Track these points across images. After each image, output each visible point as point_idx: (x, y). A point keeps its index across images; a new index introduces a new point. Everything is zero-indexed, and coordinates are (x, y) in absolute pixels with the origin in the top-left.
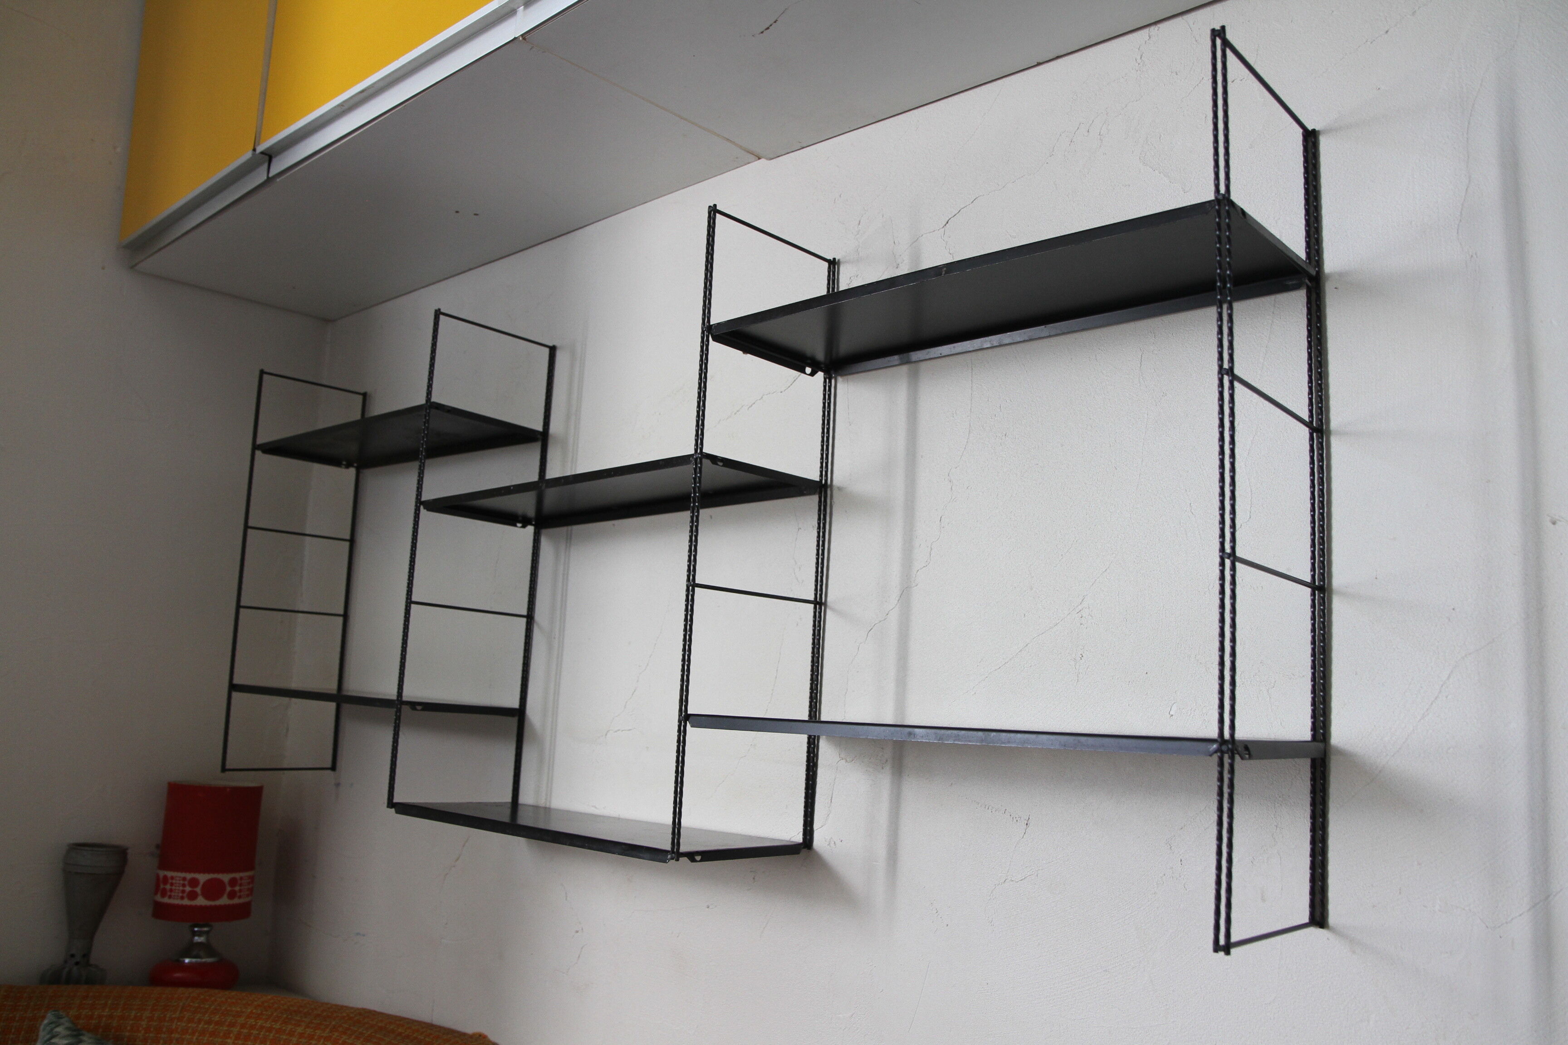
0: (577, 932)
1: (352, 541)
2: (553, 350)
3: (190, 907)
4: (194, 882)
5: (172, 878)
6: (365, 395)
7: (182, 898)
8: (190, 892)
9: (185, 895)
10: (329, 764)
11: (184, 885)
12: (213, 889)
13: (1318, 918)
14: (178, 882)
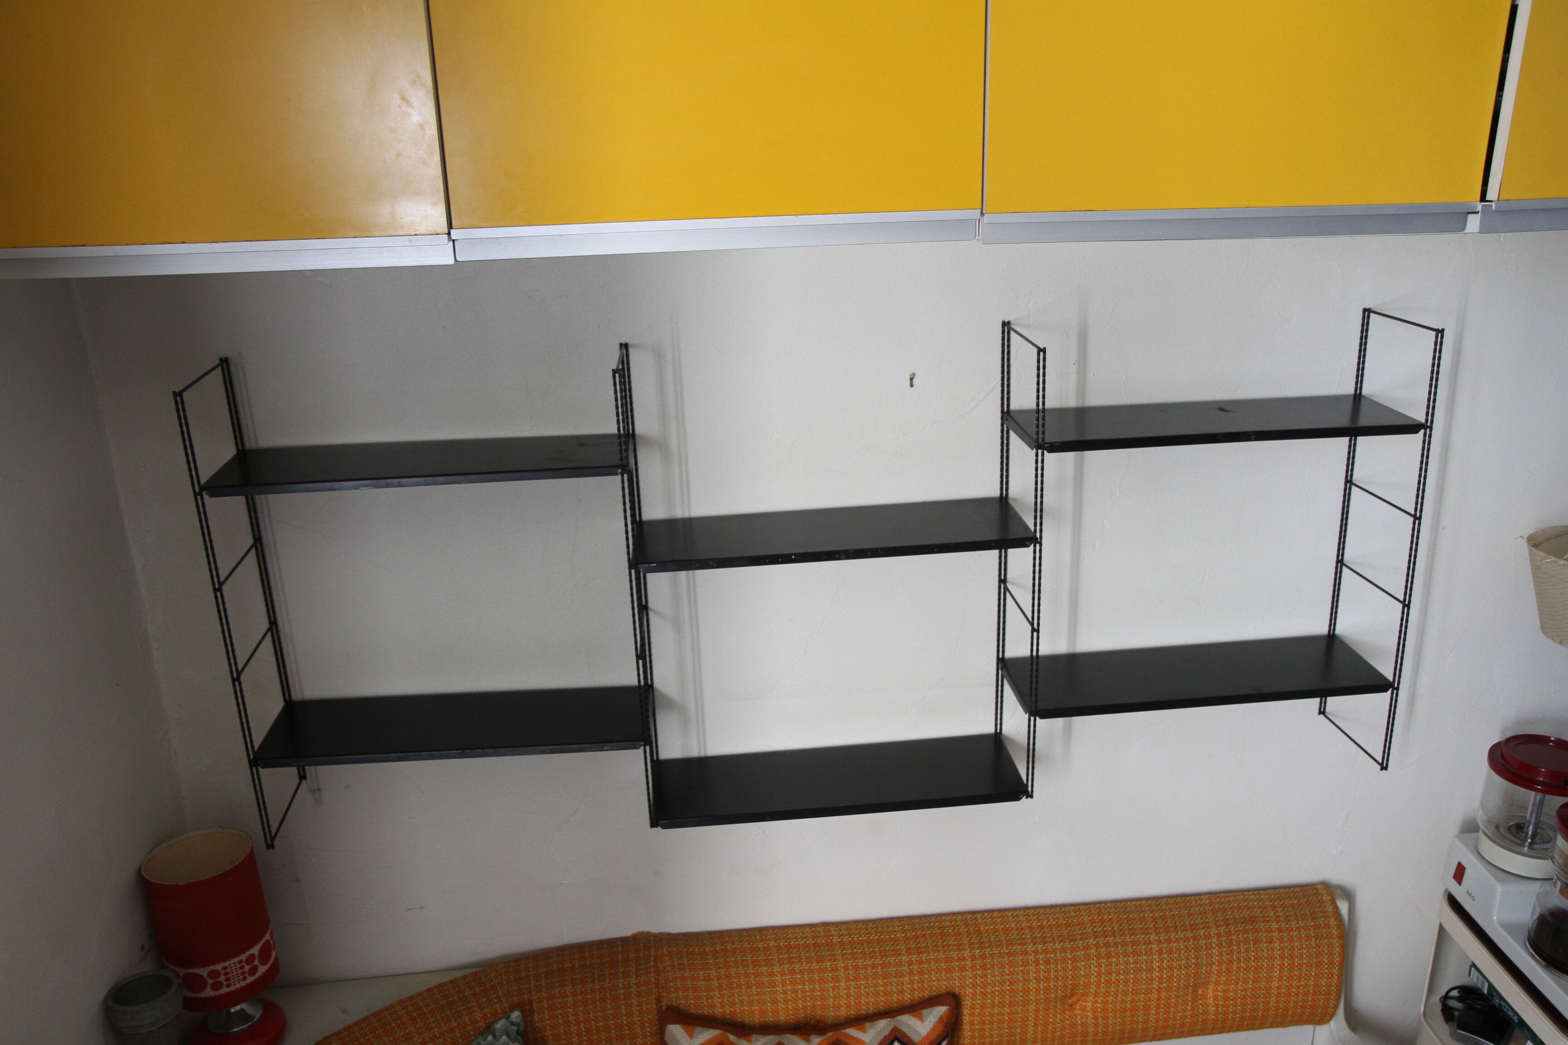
1: (258, 540)
2: (623, 346)
4: (250, 959)
5: (225, 968)
7: (244, 979)
8: (249, 969)
9: (246, 975)
11: (242, 968)
13: (1322, 709)
14: (234, 968)
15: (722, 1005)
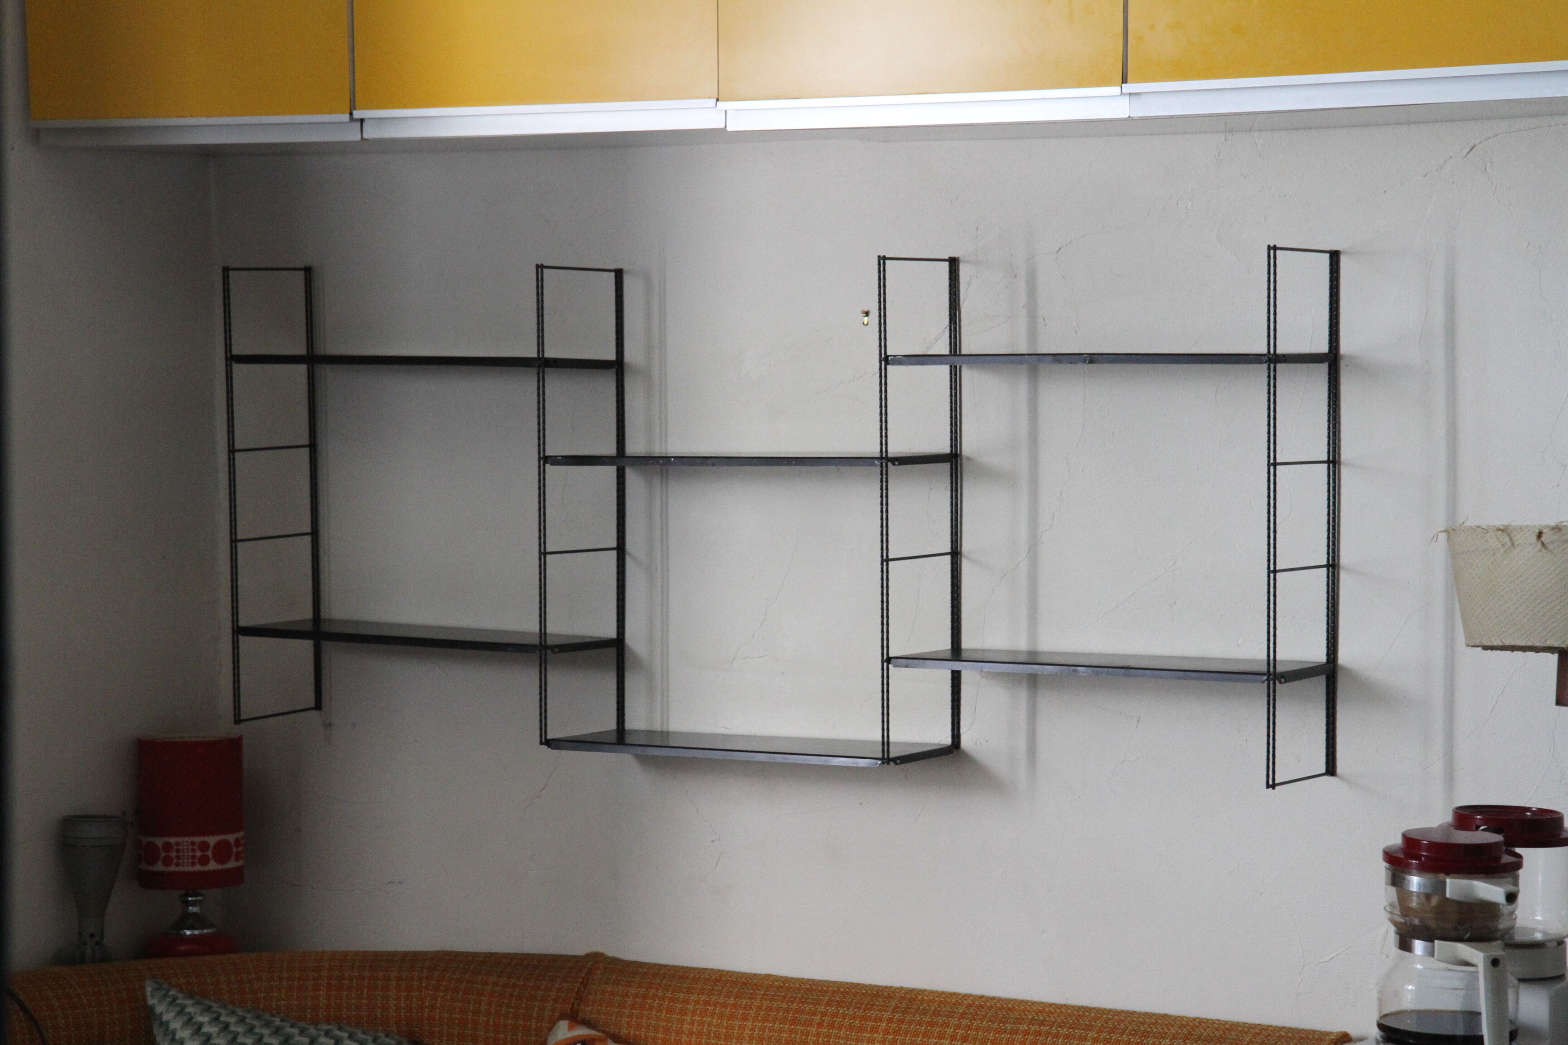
0: (713, 841)
1: (313, 446)
2: (619, 274)
3: (204, 872)
4: (204, 846)
5: (178, 844)
6: (308, 271)
7: (193, 864)
8: (201, 857)
9: (196, 861)
10: (312, 703)
11: (193, 850)
12: (222, 852)
13: (1330, 769)
14: (186, 847)
15: (629, 1025)
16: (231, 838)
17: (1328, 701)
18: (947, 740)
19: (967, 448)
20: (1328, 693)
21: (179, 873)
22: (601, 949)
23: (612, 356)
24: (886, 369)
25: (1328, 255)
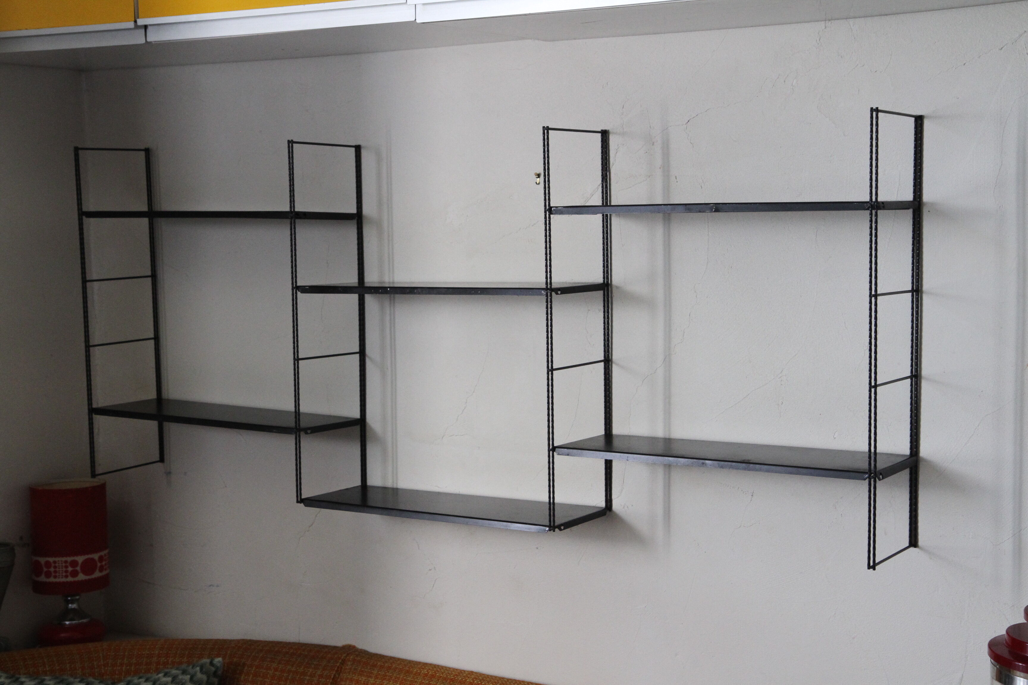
0: (430, 570)
1: (154, 276)
2: (358, 149)
3: (75, 582)
4: (74, 564)
5: (55, 562)
6: (147, 151)
7: (66, 577)
8: (72, 571)
9: (68, 574)
10: (157, 457)
11: (66, 567)
12: (88, 567)
13: (913, 542)
14: (60, 564)
16: (96, 556)
17: (911, 486)
18: (601, 503)
19: (617, 279)
20: (911, 480)
21: (56, 583)
22: (353, 643)
23: (353, 210)
24: (550, 218)
25: (913, 119)
